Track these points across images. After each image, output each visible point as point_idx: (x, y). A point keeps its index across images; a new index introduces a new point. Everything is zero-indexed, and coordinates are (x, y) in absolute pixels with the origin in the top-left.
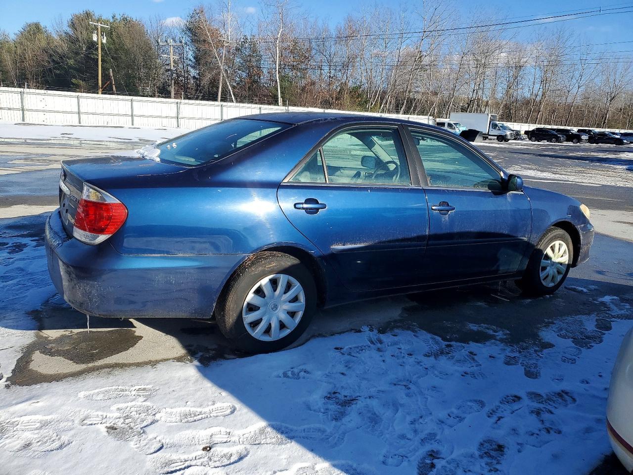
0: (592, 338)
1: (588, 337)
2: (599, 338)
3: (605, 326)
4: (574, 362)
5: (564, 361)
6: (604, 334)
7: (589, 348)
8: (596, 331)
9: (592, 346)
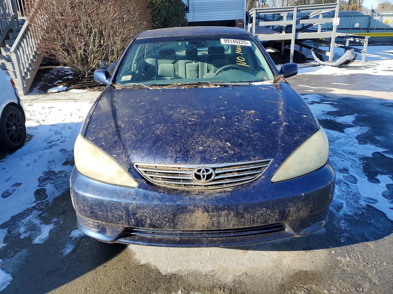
0: (45, 180)
1: (48, 178)
2: (41, 182)
3: (40, 193)
4: (49, 162)
5: (53, 160)
6: (38, 186)
7: (45, 172)
8: (44, 186)
9: (43, 174)
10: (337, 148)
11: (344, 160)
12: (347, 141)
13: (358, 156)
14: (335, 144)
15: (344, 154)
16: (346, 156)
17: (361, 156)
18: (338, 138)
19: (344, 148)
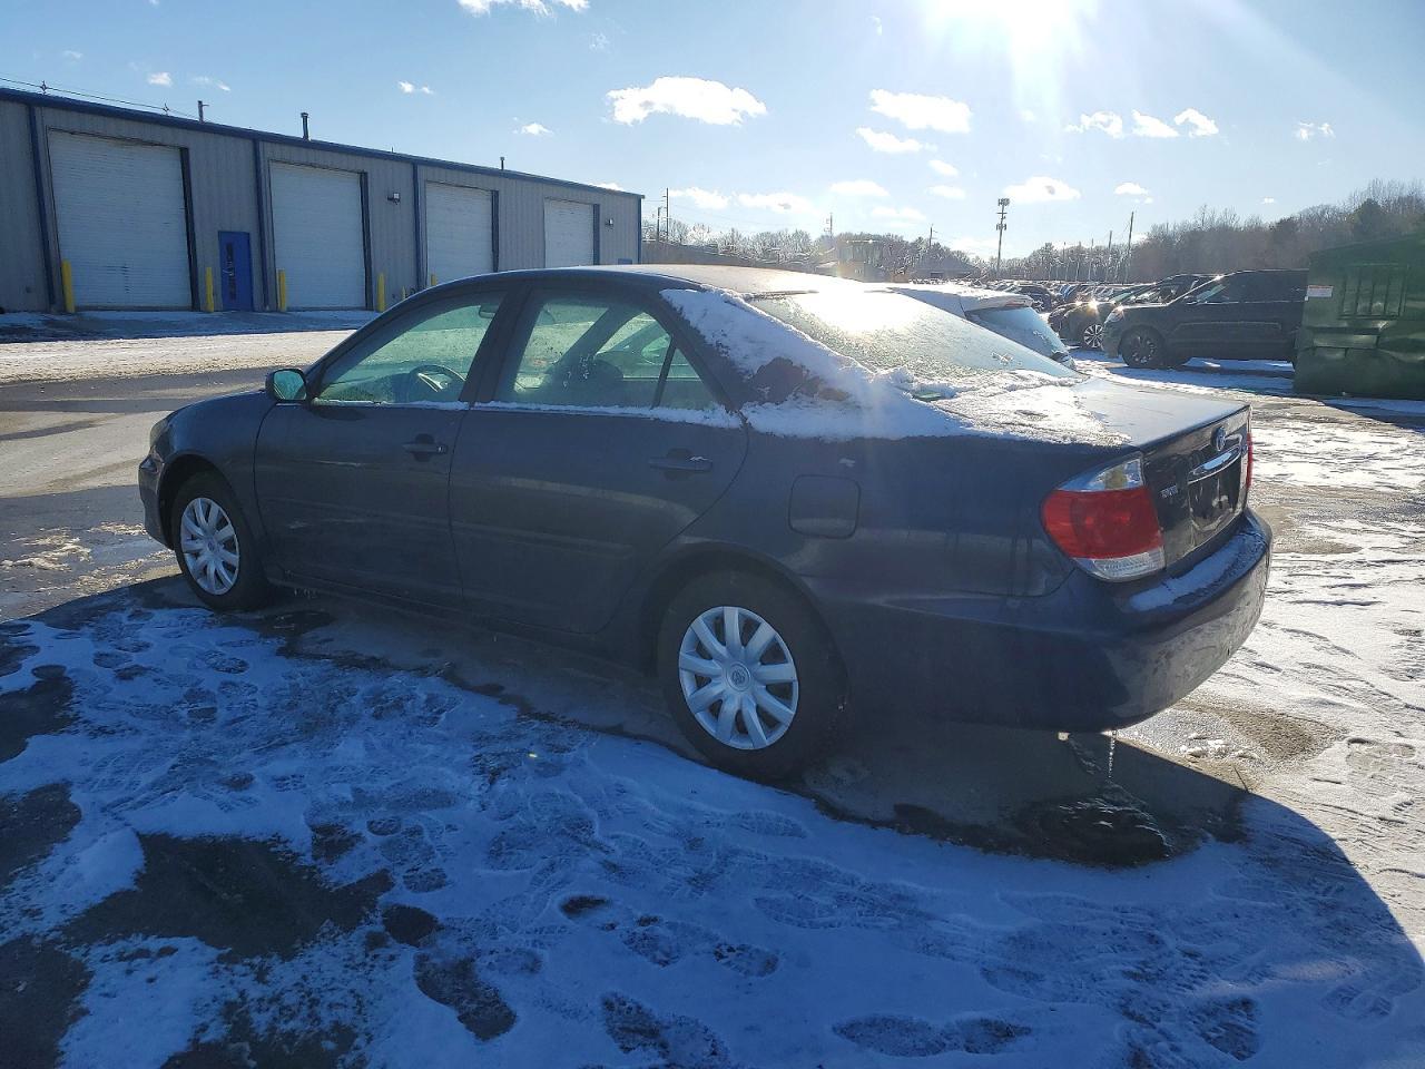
10: (163, 734)
11: (131, 701)
12: (126, 779)
13: (81, 727)
14: (173, 754)
15: (132, 721)
16: (125, 717)
17: (69, 732)
18: (164, 787)
19: (133, 745)
